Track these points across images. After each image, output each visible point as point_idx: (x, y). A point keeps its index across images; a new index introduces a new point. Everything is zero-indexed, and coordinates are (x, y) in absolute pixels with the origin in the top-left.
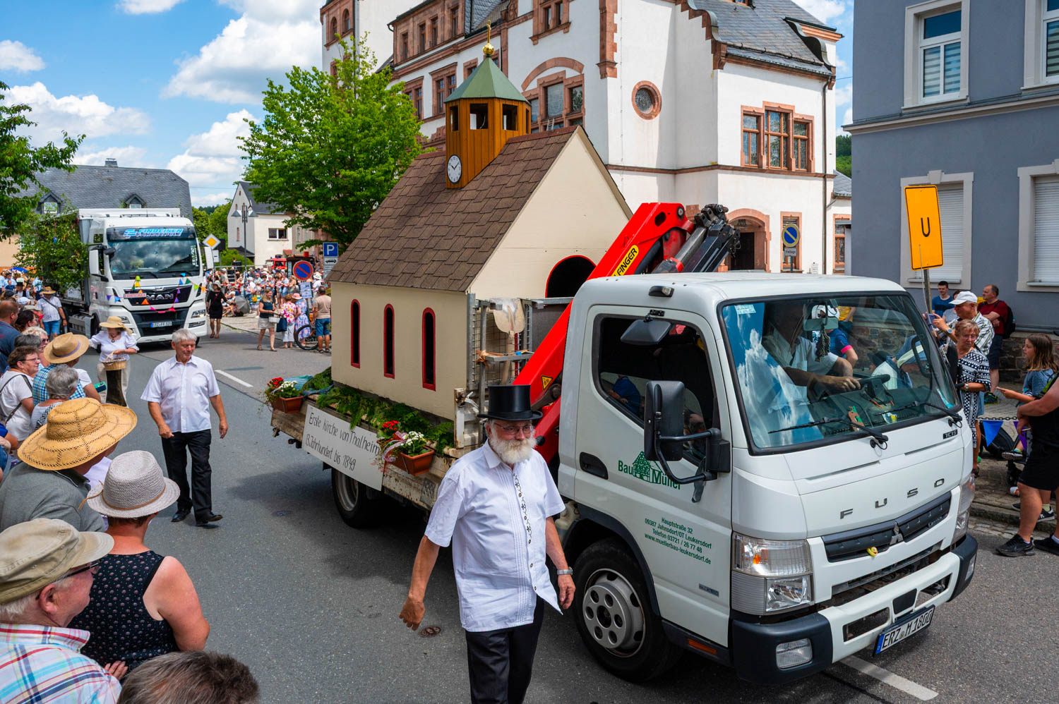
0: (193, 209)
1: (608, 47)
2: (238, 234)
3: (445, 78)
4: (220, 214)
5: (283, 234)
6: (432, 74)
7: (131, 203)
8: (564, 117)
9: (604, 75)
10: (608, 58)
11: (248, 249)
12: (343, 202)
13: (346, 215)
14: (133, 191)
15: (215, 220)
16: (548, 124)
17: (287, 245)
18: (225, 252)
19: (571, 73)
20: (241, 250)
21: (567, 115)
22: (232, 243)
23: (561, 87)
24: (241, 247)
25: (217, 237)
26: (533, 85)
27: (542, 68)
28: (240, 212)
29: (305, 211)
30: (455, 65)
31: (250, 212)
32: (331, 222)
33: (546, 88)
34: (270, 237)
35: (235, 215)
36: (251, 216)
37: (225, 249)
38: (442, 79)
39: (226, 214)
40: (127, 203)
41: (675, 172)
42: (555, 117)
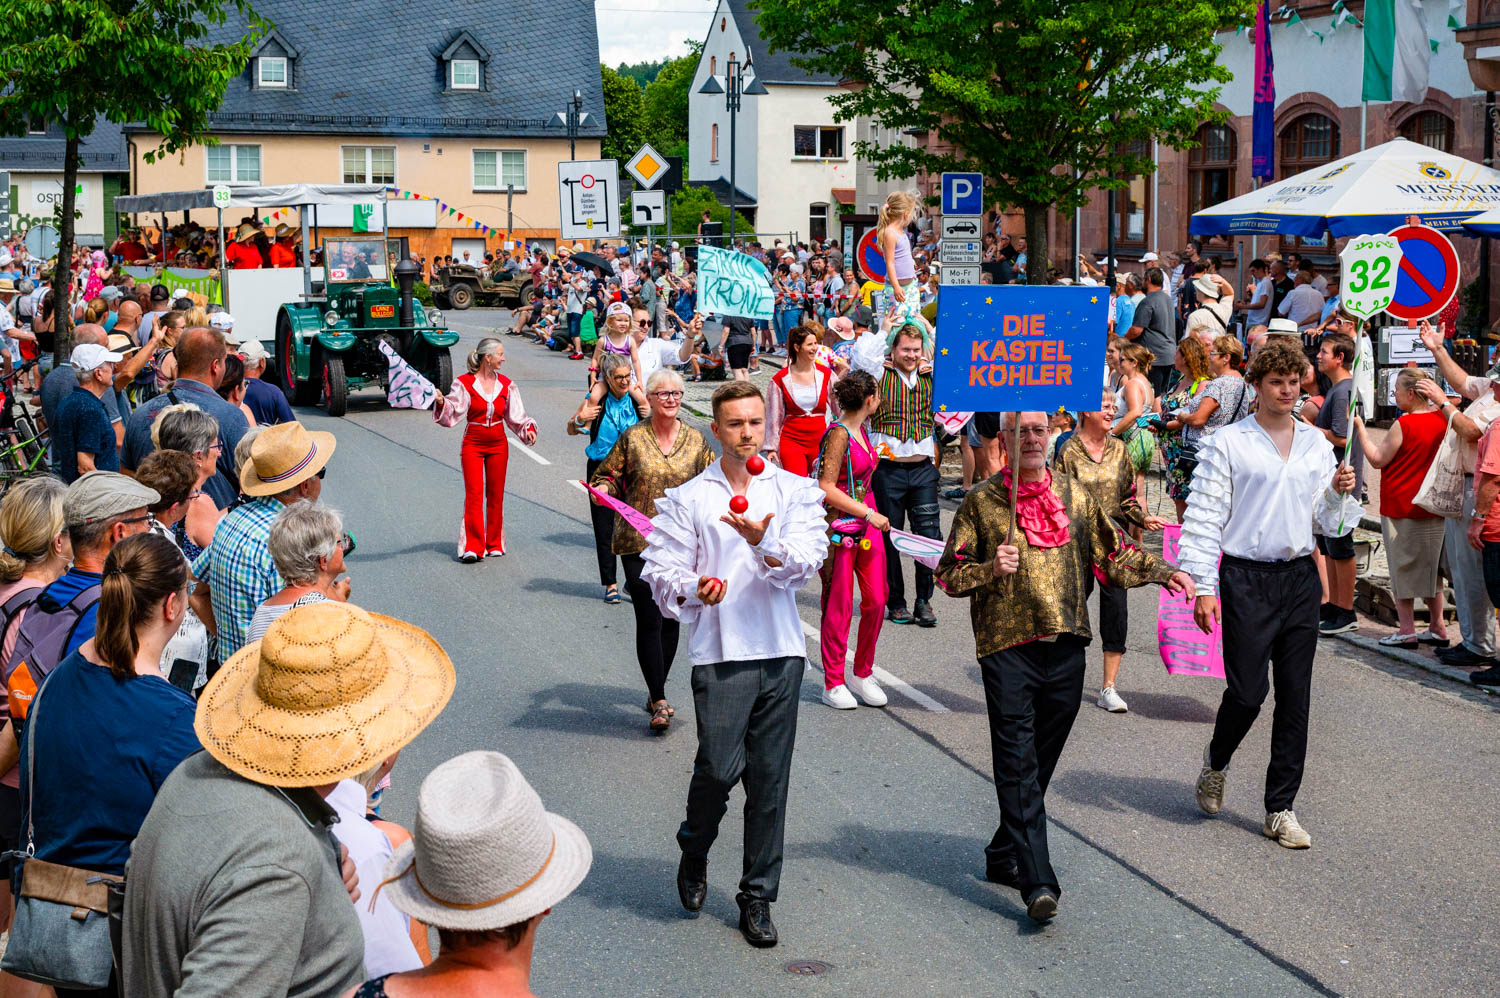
0: (603, 71)
2: (715, 141)
4: (670, 84)
5: (832, 142)
7: (454, 56)
11: (740, 185)
12: (1000, 50)
13: (1008, 89)
14: (459, 23)
15: (660, 103)
17: (844, 174)
18: (680, 194)
20: (723, 188)
22: (700, 168)
24: (722, 180)
25: (659, 151)
28: (721, 81)
29: (894, 78)
31: (748, 81)
32: (968, 110)
34: (797, 152)
35: (710, 88)
36: (752, 91)
37: (681, 188)
39: (686, 83)
40: (446, 56)
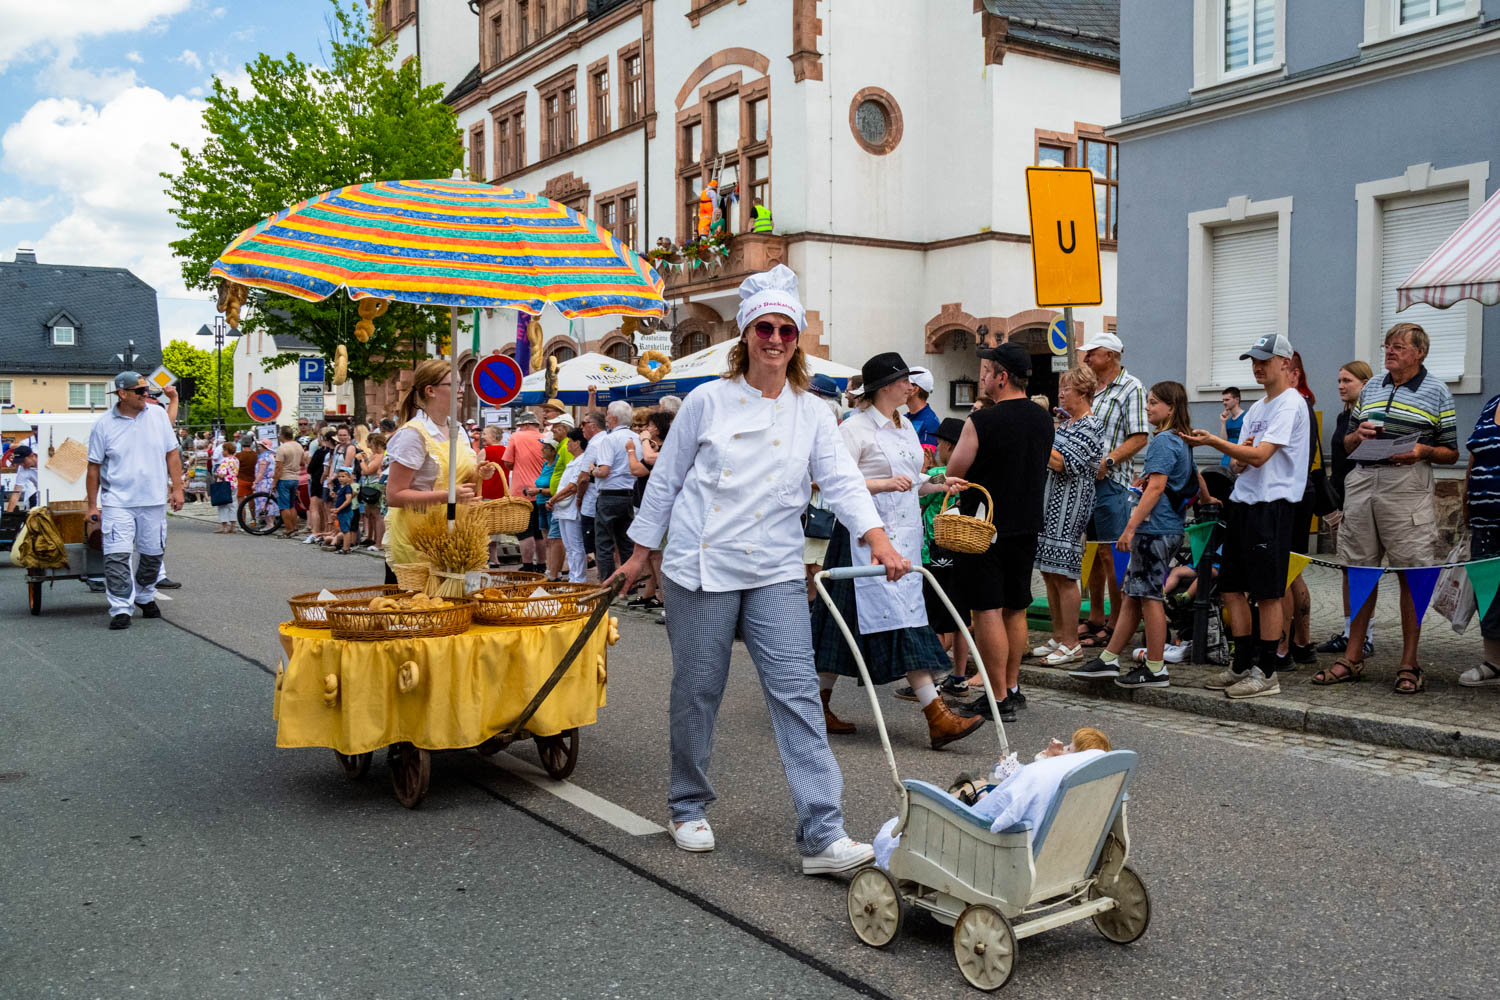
1: (806, 27)
2: (250, 383)
3: (560, 94)
6: (539, 87)
8: (740, 152)
9: (800, 77)
10: (806, 44)
16: (715, 167)
19: (750, 75)
21: (745, 149)
23: (736, 99)
26: (694, 99)
27: (706, 68)
30: (573, 69)
33: (713, 104)
38: (555, 96)
41: (924, 247)
42: (726, 155)
